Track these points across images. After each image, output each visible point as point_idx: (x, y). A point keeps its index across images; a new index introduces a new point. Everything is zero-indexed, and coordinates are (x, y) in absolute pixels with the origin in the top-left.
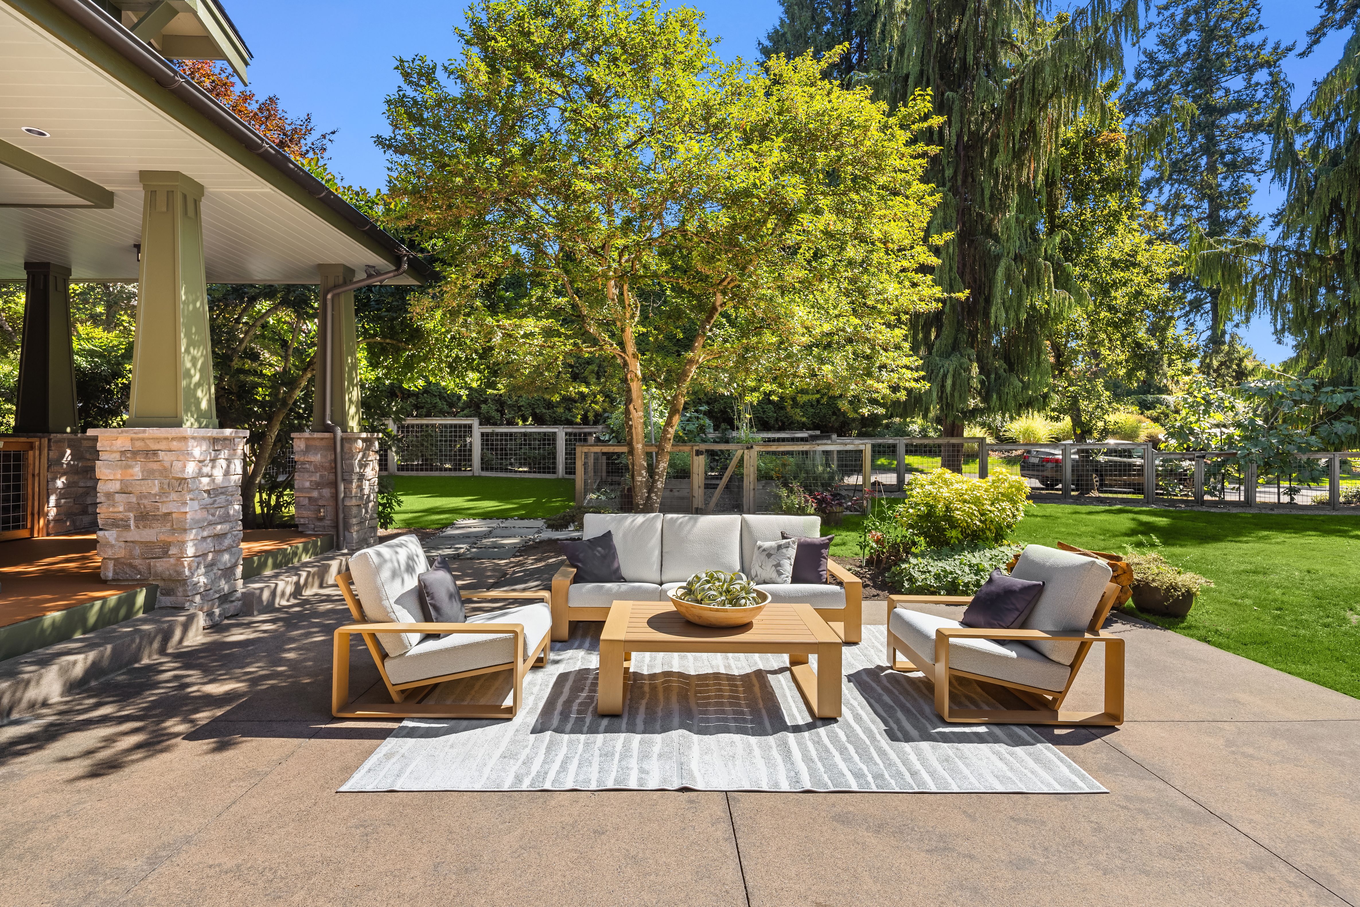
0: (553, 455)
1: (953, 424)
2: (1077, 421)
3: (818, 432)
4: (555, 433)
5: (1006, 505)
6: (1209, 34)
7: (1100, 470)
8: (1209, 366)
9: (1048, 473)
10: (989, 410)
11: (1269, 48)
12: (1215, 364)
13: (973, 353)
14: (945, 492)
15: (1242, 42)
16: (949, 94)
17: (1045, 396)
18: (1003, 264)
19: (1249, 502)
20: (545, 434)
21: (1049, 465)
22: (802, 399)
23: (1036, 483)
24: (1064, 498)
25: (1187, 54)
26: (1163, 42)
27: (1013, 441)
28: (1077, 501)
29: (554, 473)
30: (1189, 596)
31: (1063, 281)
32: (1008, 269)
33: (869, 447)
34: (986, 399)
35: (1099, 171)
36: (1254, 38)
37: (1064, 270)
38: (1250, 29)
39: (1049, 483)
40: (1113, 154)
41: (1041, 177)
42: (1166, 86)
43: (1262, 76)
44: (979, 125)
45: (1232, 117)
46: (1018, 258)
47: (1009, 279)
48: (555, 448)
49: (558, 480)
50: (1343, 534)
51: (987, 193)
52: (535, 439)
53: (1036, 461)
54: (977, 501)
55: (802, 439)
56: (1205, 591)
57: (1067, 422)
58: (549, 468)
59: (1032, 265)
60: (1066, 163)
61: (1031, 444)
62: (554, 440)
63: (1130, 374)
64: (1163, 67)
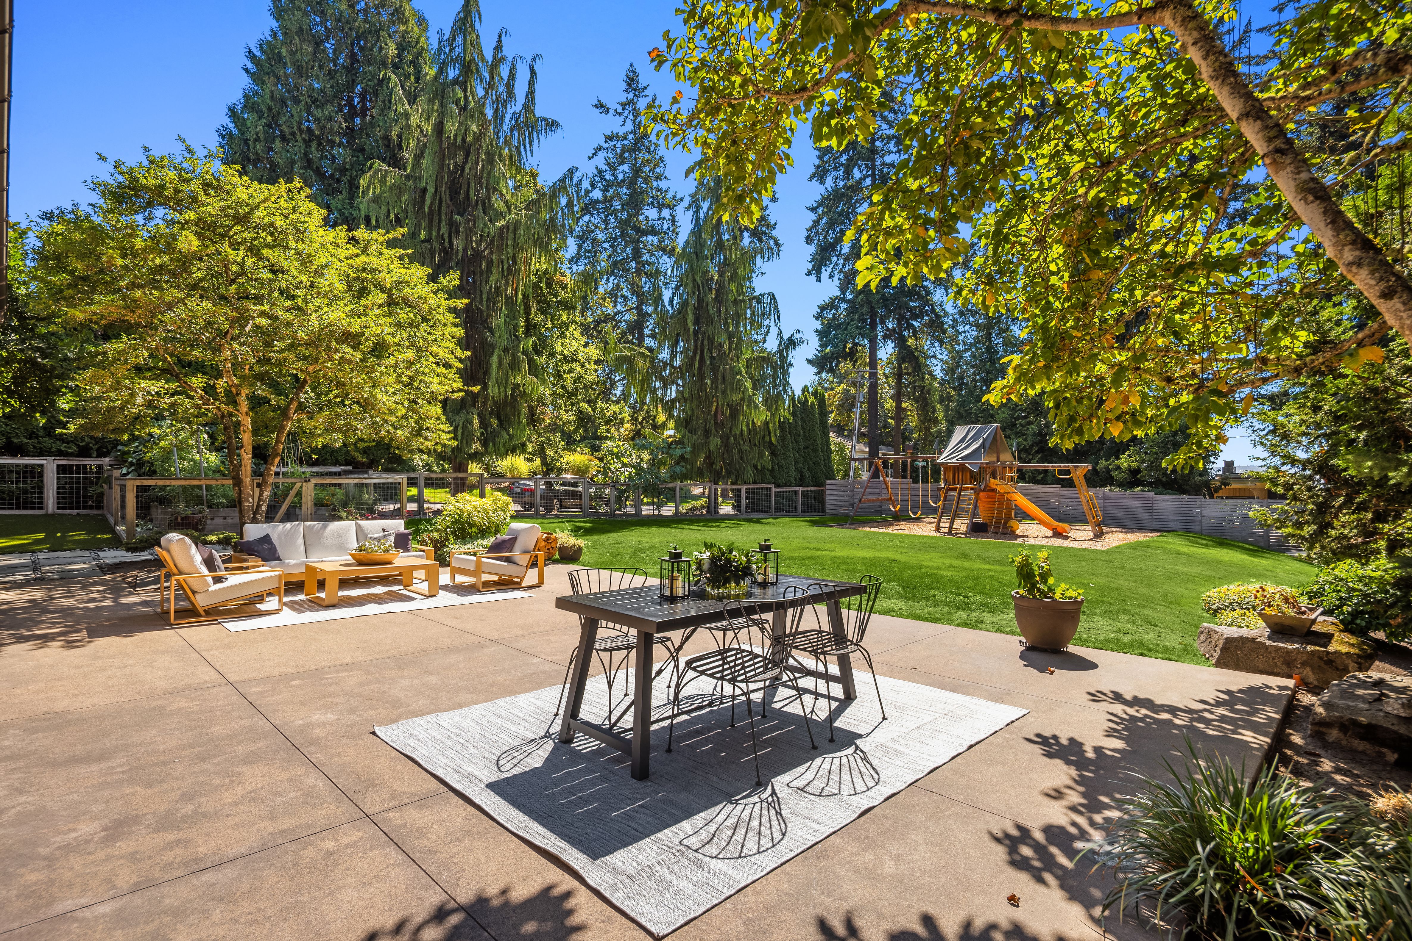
0: (40, 489)
1: (460, 464)
2: (544, 462)
3: (350, 468)
4: (42, 466)
5: (501, 513)
6: (637, 171)
7: (558, 495)
8: (636, 420)
9: (526, 500)
10: (486, 452)
11: (670, 196)
12: (640, 418)
13: (475, 411)
14: (468, 507)
15: (655, 184)
16: (457, 217)
17: (523, 445)
18: (496, 353)
19: (638, 514)
20: (26, 466)
21: (527, 494)
22: (361, 445)
23: (519, 507)
24: (536, 516)
25: (623, 181)
26: (608, 164)
27: (501, 475)
28: (543, 517)
29: (41, 508)
30: (580, 549)
31: (534, 370)
32: (500, 357)
33: (405, 480)
34: (485, 444)
35: (556, 296)
36: (663, 185)
37: (534, 361)
38: (658, 178)
39: (528, 506)
40: (564, 286)
41: (520, 296)
42: (610, 201)
43: (666, 213)
44: (479, 243)
45: (650, 238)
46: (506, 350)
47: (500, 364)
48: (42, 481)
49: (46, 515)
50: (669, 526)
51: (485, 297)
52: (11, 472)
53: (518, 490)
54: (486, 511)
55: (336, 474)
56: (587, 547)
57: (538, 461)
58: (33, 503)
59: (515, 356)
60: (536, 286)
61: (516, 477)
62: (41, 473)
63: (576, 430)
64: (608, 186)
